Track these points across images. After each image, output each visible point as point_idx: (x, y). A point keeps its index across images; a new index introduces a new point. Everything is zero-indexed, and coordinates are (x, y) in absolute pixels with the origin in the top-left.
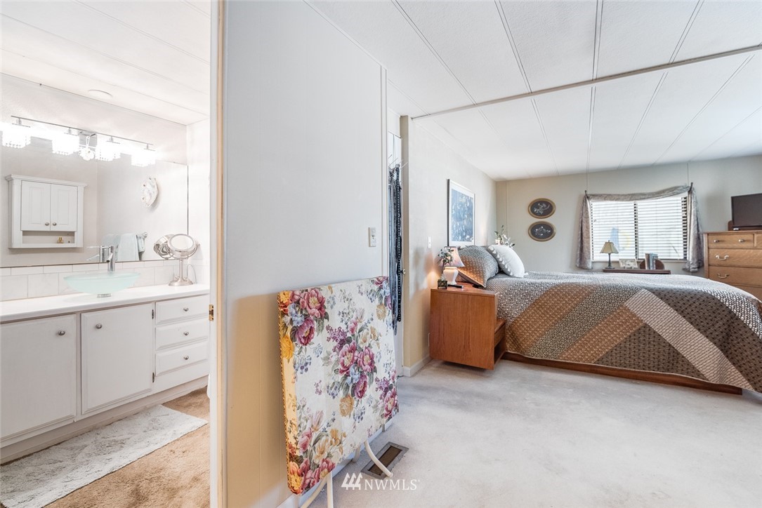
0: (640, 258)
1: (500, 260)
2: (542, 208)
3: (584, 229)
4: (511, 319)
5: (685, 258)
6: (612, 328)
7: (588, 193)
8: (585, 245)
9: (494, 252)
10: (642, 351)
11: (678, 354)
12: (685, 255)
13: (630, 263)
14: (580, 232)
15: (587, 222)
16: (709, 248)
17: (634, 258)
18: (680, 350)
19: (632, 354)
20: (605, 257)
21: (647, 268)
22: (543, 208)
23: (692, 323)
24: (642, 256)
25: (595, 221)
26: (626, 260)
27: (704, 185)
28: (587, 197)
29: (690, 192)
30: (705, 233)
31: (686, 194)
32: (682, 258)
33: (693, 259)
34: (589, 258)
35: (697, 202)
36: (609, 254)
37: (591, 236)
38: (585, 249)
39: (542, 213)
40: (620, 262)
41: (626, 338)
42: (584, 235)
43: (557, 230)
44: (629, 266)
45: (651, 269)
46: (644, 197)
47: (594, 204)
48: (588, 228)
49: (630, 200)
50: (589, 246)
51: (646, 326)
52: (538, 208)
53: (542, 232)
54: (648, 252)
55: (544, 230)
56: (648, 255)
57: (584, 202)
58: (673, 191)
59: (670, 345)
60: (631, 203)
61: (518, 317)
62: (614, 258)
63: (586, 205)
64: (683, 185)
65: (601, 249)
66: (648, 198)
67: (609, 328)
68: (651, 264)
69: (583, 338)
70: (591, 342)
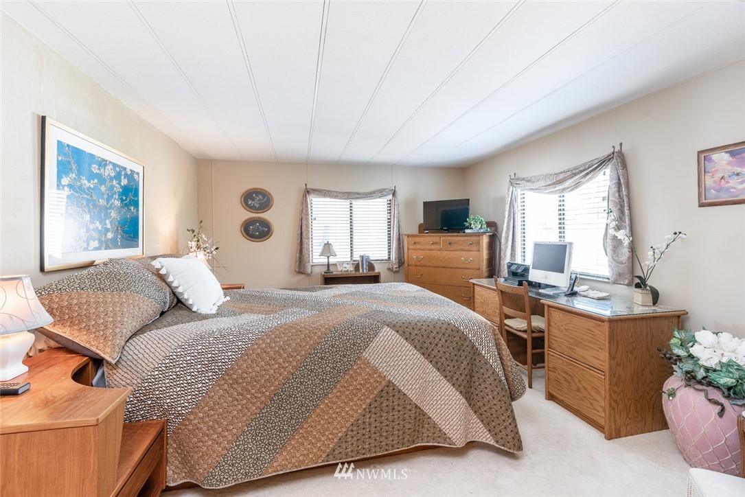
0: (354, 259)
1: (174, 285)
2: (257, 199)
3: (304, 228)
4: (176, 417)
5: (389, 258)
6: (347, 396)
7: (308, 187)
8: (305, 246)
9: (163, 272)
10: (386, 423)
11: (425, 415)
12: (389, 255)
13: (347, 266)
14: (299, 232)
15: (307, 219)
16: (408, 249)
17: (349, 260)
18: (426, 409)
19: (373, 430)
20: (324, 260)
21: (361, 271)
22: (259, 200)
23: (438, 369)
24: (357, 257)
25: (315, 219)
26: (343, 263)
27: (404, 188)
28: (307, 192)
29: (394, 194)
30: (406, 235)
31: (390, 197)
32: (387, 258)
33: (395, 259)
34: (309, 262)
35: (398, 204)
36: (328, 257)
37: (310, 237)
38: (305, 251)
39: (257, 206)
40: (338, 264)
41: (365, 409)
42: (304, 234)
43: (276, 227)
44: (346, 270)
45: (365, 271)
46: (358, 196)
47: (314, 199)
48: (307, 227)
49: (348, 198)
50: (309, 248)
51: (389, 384)
52: (253, 199)
53: (257, 231)
54: (362, 254)
55: (260, 228)
56: (362, 257)
57: (305, 197)
58: (380, 193)
59: (416, 406)
60: (347, 202)
61: (192, 413)
62: (332, 260)
63: (306, 201)
64: (389, 187)
65: (320, 251)
66: (362, 198)
67: (343, 397)
68: (365, 267)
69: (307, 422)
70: (319, 427)
